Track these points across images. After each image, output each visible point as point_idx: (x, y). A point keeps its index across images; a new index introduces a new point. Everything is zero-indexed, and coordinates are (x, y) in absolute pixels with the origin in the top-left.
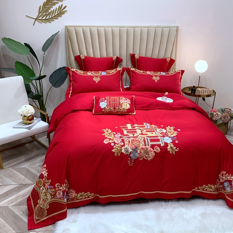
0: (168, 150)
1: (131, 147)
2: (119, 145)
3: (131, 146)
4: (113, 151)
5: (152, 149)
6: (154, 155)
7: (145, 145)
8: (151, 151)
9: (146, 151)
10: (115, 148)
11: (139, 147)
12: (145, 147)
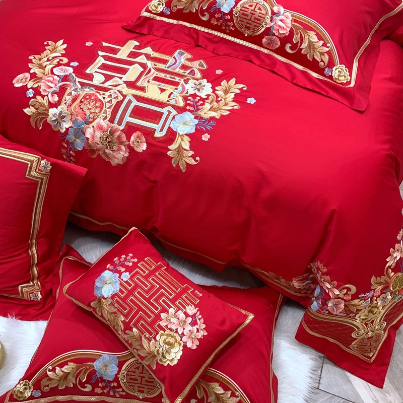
0: (169, 153)
3: (74, 113)
4: (27, 111)
5: (124, 138)
6: (127, 155)
8: (121, 143)
9: (107, 138)
10: (31, 107)
11: (94, 120)
12: (108, 125)
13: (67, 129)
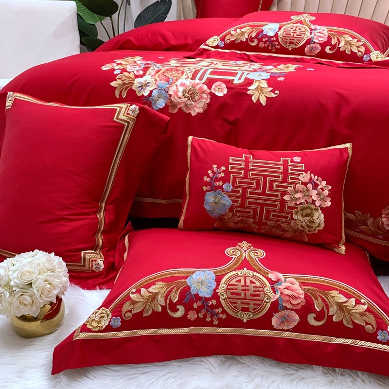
0: (248, 92)
1: (156, 80)
2: (132, 75)
3: (158, 79)
4: (113, 84)
5: (205, 87)
6: (209, 101)
7: (193, 78)
8: (203, 92)
9: (189, 91)
10: (118, 80)
11: (176, 80)
12: (190, 82)
13: (151, 92)
